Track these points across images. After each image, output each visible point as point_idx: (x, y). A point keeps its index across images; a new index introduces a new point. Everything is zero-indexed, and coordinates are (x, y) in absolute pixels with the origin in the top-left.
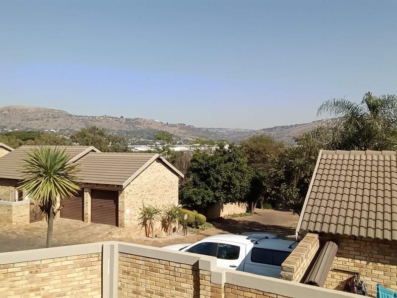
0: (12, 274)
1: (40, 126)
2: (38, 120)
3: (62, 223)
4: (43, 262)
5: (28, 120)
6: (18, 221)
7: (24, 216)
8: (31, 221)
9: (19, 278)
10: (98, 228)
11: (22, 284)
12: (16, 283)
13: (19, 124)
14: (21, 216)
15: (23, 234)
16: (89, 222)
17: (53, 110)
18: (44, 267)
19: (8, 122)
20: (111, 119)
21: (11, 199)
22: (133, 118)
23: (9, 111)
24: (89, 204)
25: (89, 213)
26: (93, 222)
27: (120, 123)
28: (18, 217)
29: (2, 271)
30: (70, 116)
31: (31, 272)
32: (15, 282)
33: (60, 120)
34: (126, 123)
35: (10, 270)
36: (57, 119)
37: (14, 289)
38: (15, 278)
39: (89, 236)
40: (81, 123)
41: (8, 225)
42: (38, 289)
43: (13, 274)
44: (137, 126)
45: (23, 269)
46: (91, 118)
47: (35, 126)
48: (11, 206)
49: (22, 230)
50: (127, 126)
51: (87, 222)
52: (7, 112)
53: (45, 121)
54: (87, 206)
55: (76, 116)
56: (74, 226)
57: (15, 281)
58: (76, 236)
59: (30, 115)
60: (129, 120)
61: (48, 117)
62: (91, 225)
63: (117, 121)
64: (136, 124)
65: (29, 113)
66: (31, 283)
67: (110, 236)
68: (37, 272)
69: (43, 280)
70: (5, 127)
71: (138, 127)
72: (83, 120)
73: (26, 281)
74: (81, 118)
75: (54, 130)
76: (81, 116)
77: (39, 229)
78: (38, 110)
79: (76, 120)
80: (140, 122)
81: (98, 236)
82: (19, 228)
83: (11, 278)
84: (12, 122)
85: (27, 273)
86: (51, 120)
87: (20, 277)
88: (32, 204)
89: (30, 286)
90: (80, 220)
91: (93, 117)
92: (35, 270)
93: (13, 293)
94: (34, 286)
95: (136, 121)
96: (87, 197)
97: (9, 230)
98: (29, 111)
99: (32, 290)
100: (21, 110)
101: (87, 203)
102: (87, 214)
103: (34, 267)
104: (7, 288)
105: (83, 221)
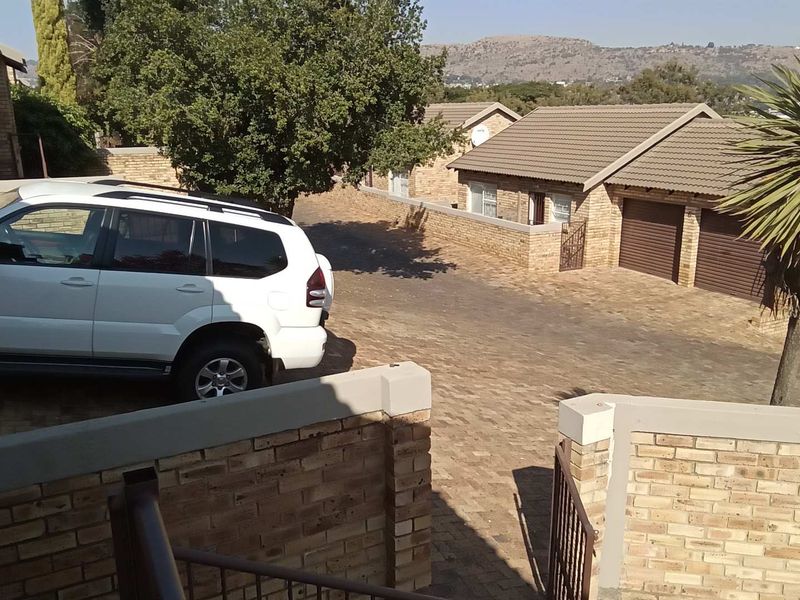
0: (685, 464)
1: (538, 74)
2: (535, 62)
3: (627, 280)
4: (785, 451)
5: (516, 64)
6: (540, 265)
7: (550, 256)
8: (562, 268)
9: (707, 481)
10: (716, 301)
11: (711, 498)
12: (695, 495)
13: (502, 73)
14: (544, 256)
15: (552, 294)
16: (691, 285)
17: (564, 40)
18: (784, 466)
19: (483, 70)
20: (684, 51)
21: (520, 218)
22: (739, 44)
23: (485, 47)
24: (695, 244)
25: (693, 264)
26: (704, 288)
27: (706, 59)
28: (539, 256)
29: (660, 452)
30: (598, 49)
31: (743, 473)
32: (693, 490)
33: (576, 61)
34: (720, 59)
35: (682, 453)
36: (569, 59)
37: (689, 508)
38: (693, 479)
39: (697, 319)
40: (620, 65)
41: (521, 271)
42: (757, 525)
43: (688, 466)
44: (745, 65)
45: (718, 459)
46: (640, 53)
47: (528, 74)
48: (527, 234)
49: (547, 286)
50: (721, 66)
51: (685, 285)
52: (481, 51)
53: (547, 64)
54: (689, 247)
55: (608, 50)
56: (656, 290)
57: (693, 486)
58: (667, 315)
59: (520, 53)
60: (729, 49)
61: (554, 57)
62: (697, 294)
63: (699, 54)
64: (744, 60)
65: (519, 50)
66: (739, 501)
67: (751, 327)
68: (760, 474)
69: (776, 501)
70: (478, 80)
71: (749, 68)
72: (622, 57)
73: (725, 494)
74: (618, 53)
75: (563, 83)
76: (619, 49)
77: (581, 286)
78: (537, 43)
79: (609, 58)
80: (755, 55)
81: (722, 324)
82: (542, 281)
83: (681, 476)
84: (490, 69)
85: (730, 471)
86: (559, 61)
87: (709, 479)
88: (564, 232)
89: (734, 509)
90: (668, 278)
91: (644, 49)
92: (756, 467)
93: (684, 517)
94: (746, 511)
95: (746, 53)
96: (692, 226)
97: (524, 282)
98: (521, 46)
99: (739, 524)
100: (506, 45)
101: (690, 241)
102: (688, 266)
103: (754, 460)
104: (668, 501)
105: (676, 282)
